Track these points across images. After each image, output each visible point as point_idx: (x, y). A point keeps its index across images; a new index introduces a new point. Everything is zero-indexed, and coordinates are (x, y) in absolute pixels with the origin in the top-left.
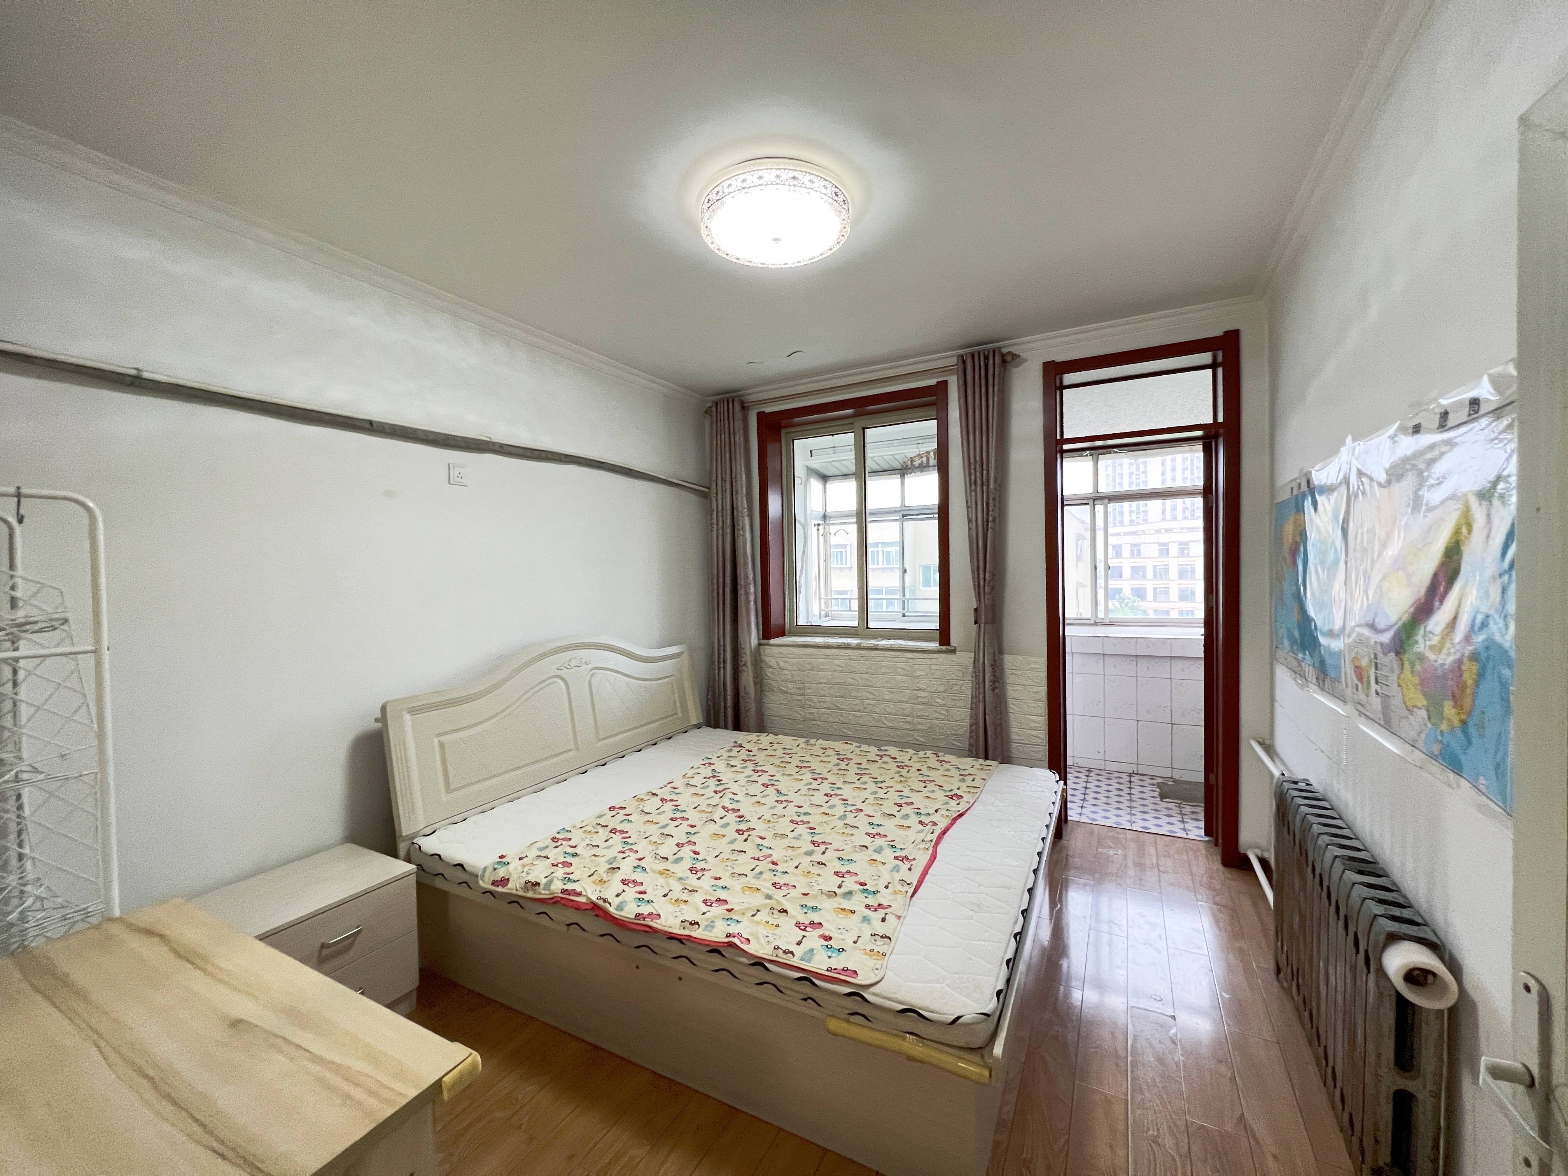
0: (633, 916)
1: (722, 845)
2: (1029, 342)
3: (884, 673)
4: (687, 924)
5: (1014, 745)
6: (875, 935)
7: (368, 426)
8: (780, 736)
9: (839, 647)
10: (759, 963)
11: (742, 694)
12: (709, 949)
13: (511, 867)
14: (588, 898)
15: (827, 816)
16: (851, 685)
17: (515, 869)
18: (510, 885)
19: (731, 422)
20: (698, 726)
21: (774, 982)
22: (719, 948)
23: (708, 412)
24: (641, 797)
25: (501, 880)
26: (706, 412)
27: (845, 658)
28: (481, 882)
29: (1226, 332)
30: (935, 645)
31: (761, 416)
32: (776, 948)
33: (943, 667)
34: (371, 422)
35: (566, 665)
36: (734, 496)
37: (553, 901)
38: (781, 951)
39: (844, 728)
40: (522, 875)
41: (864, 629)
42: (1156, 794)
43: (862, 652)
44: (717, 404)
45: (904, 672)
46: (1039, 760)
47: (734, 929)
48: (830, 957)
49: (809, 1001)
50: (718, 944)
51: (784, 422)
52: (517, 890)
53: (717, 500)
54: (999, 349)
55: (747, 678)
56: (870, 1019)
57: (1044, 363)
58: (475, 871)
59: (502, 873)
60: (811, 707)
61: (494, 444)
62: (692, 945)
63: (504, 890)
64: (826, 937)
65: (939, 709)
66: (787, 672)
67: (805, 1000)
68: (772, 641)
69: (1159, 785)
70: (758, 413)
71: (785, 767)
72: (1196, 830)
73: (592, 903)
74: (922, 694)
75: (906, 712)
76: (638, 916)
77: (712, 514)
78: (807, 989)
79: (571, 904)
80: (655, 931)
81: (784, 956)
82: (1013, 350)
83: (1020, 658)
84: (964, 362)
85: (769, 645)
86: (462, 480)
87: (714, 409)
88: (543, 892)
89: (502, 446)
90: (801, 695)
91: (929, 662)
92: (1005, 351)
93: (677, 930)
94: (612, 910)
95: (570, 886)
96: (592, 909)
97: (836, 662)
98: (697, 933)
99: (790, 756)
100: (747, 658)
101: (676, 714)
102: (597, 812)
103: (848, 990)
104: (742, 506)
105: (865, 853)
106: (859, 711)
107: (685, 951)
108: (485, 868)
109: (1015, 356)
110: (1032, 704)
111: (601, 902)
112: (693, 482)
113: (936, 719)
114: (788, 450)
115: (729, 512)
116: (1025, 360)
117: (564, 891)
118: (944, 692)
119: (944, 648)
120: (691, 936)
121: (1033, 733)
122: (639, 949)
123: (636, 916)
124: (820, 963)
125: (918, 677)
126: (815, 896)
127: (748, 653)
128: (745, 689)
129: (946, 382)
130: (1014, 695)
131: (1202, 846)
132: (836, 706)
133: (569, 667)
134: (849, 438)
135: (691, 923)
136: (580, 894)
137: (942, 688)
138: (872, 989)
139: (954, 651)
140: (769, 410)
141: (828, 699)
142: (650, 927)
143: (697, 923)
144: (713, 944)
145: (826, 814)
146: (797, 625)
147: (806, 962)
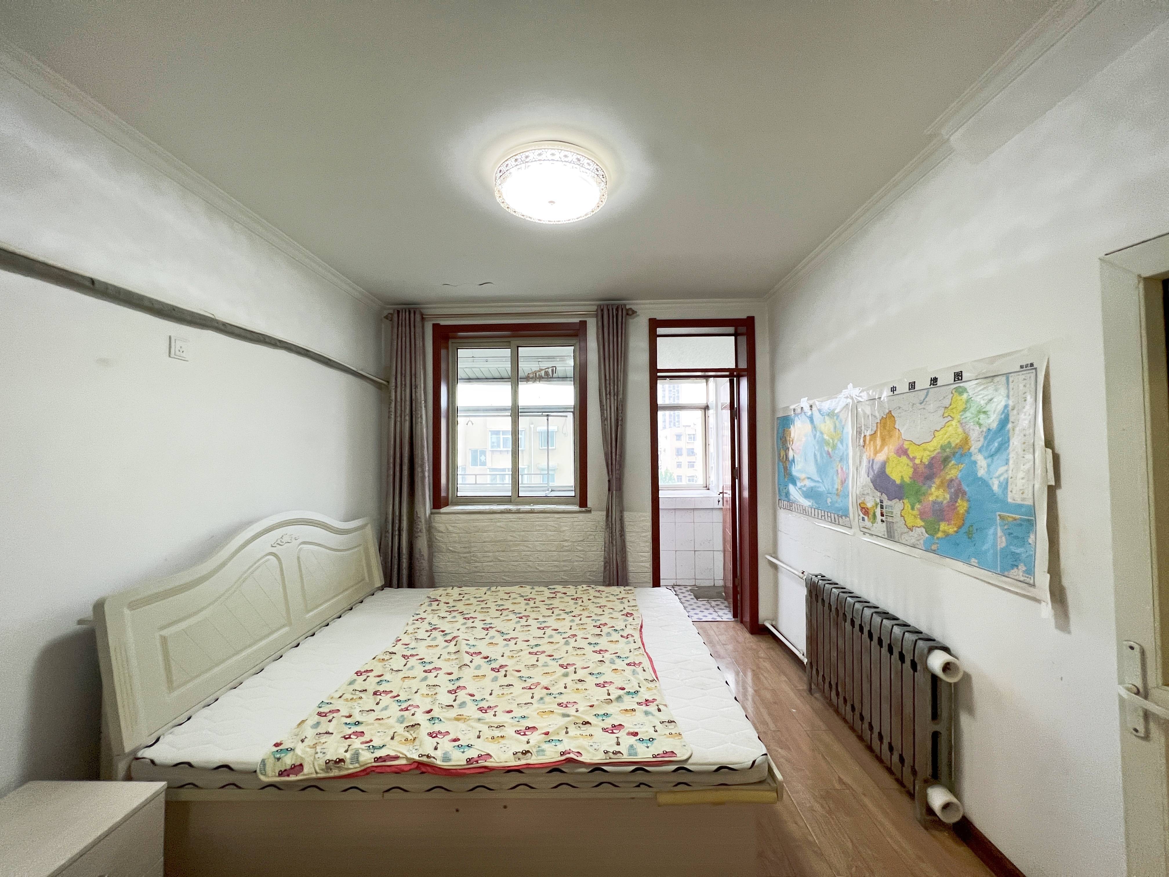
0: (465, 763)
1: (487, 683)
2: (643, 304)
3: (536, 530)
4: (520, 755)
5: (631, 574)
6: (663, 722)
7: (88, 284)
8: (464, 588)
9: (502, 512)
10: (597, 768)
11: (417, 555)
12: (548, 770)
13: (298, 751)
14: (407, 758)
15: (552, 645)
16: (511, 541)
17: (304, 752)
18: (306, 770)
19: (412, 329)
20: (382, 588)
21: (608, 781)
22: (557, 767)
23: (389, 317)
24: (382, 657)
25: (291, 768)
26: (386, 317)
27: (506, 520)
28: (262, 778)
29: (748, 317)
30: (576, 508)
31: (436, 326)
32: (606, 752)
33: (582, 523)
34: (93, 281)
35: (279, 542)
36: (413, 390)
37: (367, 772)
38: (611, 754)
39: (504, 576)
40: (317, 756)
41: (515, 498)
42: (693, 597)
43: (520, 515)
44: (398, 312)
45: (553, 528)
46: (647, 582)
47: (561, 748)
48: (648, 747)
49: (641, 786)
50: (557, 764)
51: (451, 334)
52: (317, 773)
53: (396, 392)
54: (625, 305)
55: (422, 543)
56: (691, 784)
57: (650, 319)
58: (252, 768)
59: (288, 760)
60: (476, 562)
61: (217, 321)
62: (531, 771)
63: (300, 777)
64: (633, 733)
65: (578, 554)
66: (454, 535)
67: (638, 786)
68: (443, 510)
69: (691, 590)
70: (434, 325)
71: (488, 612)
72: (727, 615)
73: (415, 762)
74: (566, 544)
75: (555, 558)
76: (469, 761)
77: (390, 404)
78: (640, 777)
79: (388, 769)
80: (490, 769)
81: (615, 757)
82: (634, 307)
83: (635, 514)
84: (602, 310)
85: (440, 513)
86: (184, 355)
87: (396, 315)
88: (351, 766)
89: (225, 324)
90: (468, 553)
91: (572, 520)
92: (628, 307)
93: (513, 763)
94: (439, 762)
95: (379, 753)
96: (417, 768)
97: (498, 524)
98: (533, 760)
99: (485, 602)
100: (422, 525)
101: (363, 580)
102: (348, 680)
103: (674, 767)
104: (421, 398)
105: (604, 666)
106: (517, 561)
107: (522, 779)
108: (263, 761)
109: (634, 312)
110: (642, 544)
111: (425, 759)
112: (372, 374)
113: (577, 561)
114: (453, 357)
115: (408, 403)
116: (639, 315)
117: (377, 759)
118: (582, 541)
119: (584, 509)
120: (529, 764)
121: (643, 564)
122: (474, 791)
123: (467, 762)
124: (644, 754)
125: (564, 531)
126: (599, 706)
127: (423, 521)
128: (420, 552)
129: (585, 322)
130: (632, 539)
131: (732, 624)
132: (499, 560)
133: (281, 544)
134: (507, 352)
135: (522, 753)
136: (397, 758)
137: (581, 539)
138: (690, 761)
139: (590, 511)
140: (443, 322)
141: (490, 554)
142: (485, 767)
143: (528, 752)
144: (551, 764)
145: (551, 643)
146: (457, 496)
147: (634, 756)
